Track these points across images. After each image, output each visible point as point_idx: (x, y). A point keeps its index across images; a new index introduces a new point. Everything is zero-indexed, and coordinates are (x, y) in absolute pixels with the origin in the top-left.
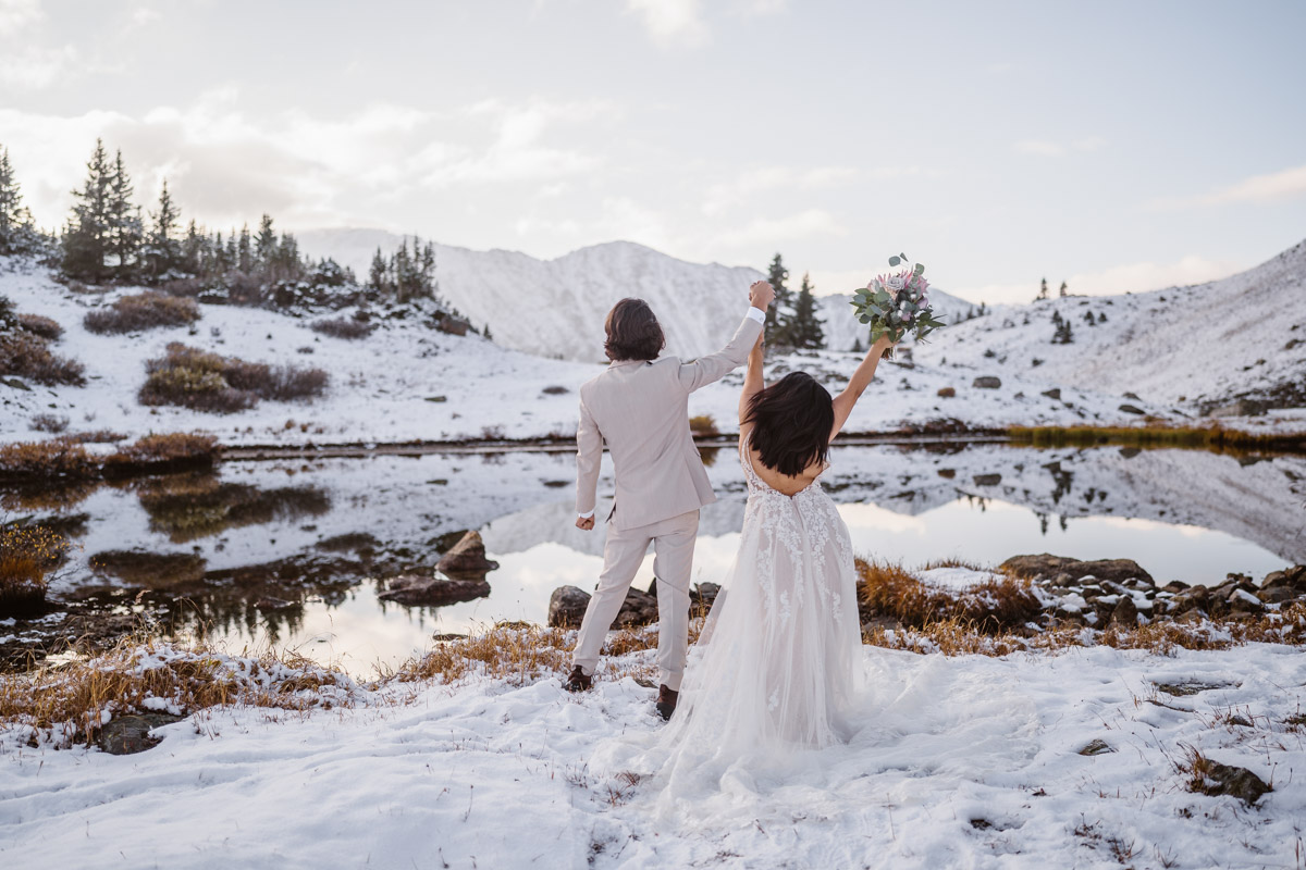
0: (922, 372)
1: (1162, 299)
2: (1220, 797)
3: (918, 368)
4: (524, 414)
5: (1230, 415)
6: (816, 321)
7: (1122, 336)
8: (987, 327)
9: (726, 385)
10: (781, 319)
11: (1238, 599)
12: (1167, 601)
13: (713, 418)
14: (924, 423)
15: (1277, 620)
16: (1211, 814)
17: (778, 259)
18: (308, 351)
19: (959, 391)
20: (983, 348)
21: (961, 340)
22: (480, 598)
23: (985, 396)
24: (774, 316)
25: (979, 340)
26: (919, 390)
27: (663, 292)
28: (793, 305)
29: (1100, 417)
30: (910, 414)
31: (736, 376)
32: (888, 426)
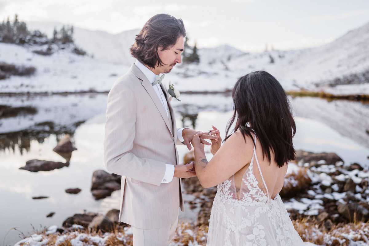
3: (230, 70)
5: (326, 88)
7: (289, 62)
8: (250, 59)
18: (29, 60)
28: (191, 50)
32: (221, 89)
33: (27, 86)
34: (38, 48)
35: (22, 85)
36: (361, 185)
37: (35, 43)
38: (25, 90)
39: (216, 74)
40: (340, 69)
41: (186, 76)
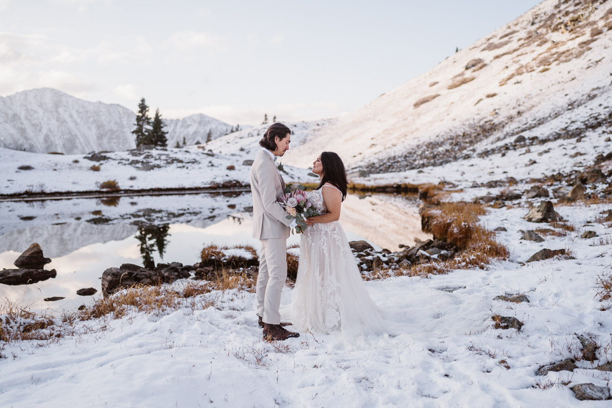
0: (218, 158)
1: (318, 125)
2: (510, 329)
3: (216, 156)
4: (9, 180)
5: (355, 177)
6: (163, 132)
7: (301, 141)
8: (240, 136)
9: (120, 164)
10: (146, 131)
11: (423, 255)
12: (394, 257)
13: (116, 181)
14: (222, 183)
15: (459, 261)
16: (509, 336)
17: (143, 100)
19: (237, 167)
20: (239, 146)
21: (228, 143)
22: (50, 278)
23: (249, 170)
24: (142, 130)
25: (237, 143)
26: (218, 167)
27: (71, 116)
28: (151, 124)
29: (301, 178)
30: (215, 178)
31: (126, 160)
32: (205, 184)
36: (387, 263)
39: (194, 162)
40: (374, 149)
41: (148, 167)
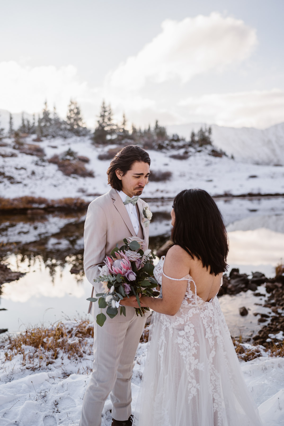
4: (241, 186)
18: (166, 165)
33: (162, 191)
34: (175, 152)
35: (157, 190)
37: (173, 147)
38: (159, 195)
